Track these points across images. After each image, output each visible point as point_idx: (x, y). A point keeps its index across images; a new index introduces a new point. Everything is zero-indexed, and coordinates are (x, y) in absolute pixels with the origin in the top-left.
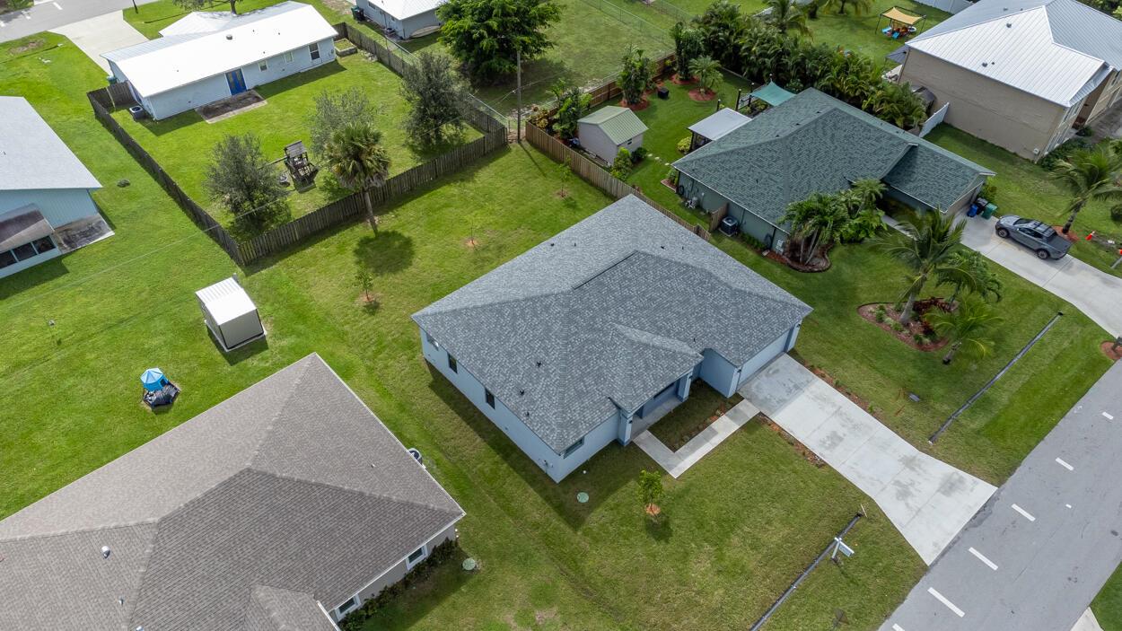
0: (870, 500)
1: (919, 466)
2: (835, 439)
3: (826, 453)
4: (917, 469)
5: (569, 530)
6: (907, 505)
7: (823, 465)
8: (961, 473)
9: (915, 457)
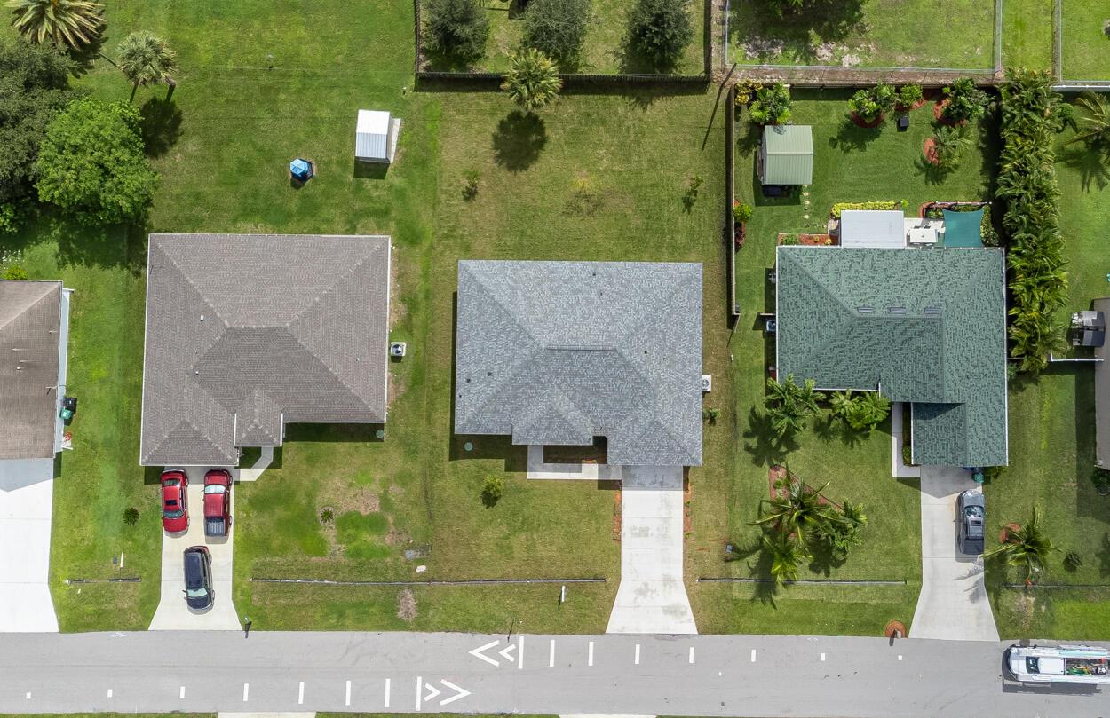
0: (619, 579)
1: (671, 587)
2: (644, 532)
3: (629, 535)
4: (668, 587)
5: (447, 457)
6: (636, 598)
7: (618, 540)
8: (690, 610)
9: (674, 581)
